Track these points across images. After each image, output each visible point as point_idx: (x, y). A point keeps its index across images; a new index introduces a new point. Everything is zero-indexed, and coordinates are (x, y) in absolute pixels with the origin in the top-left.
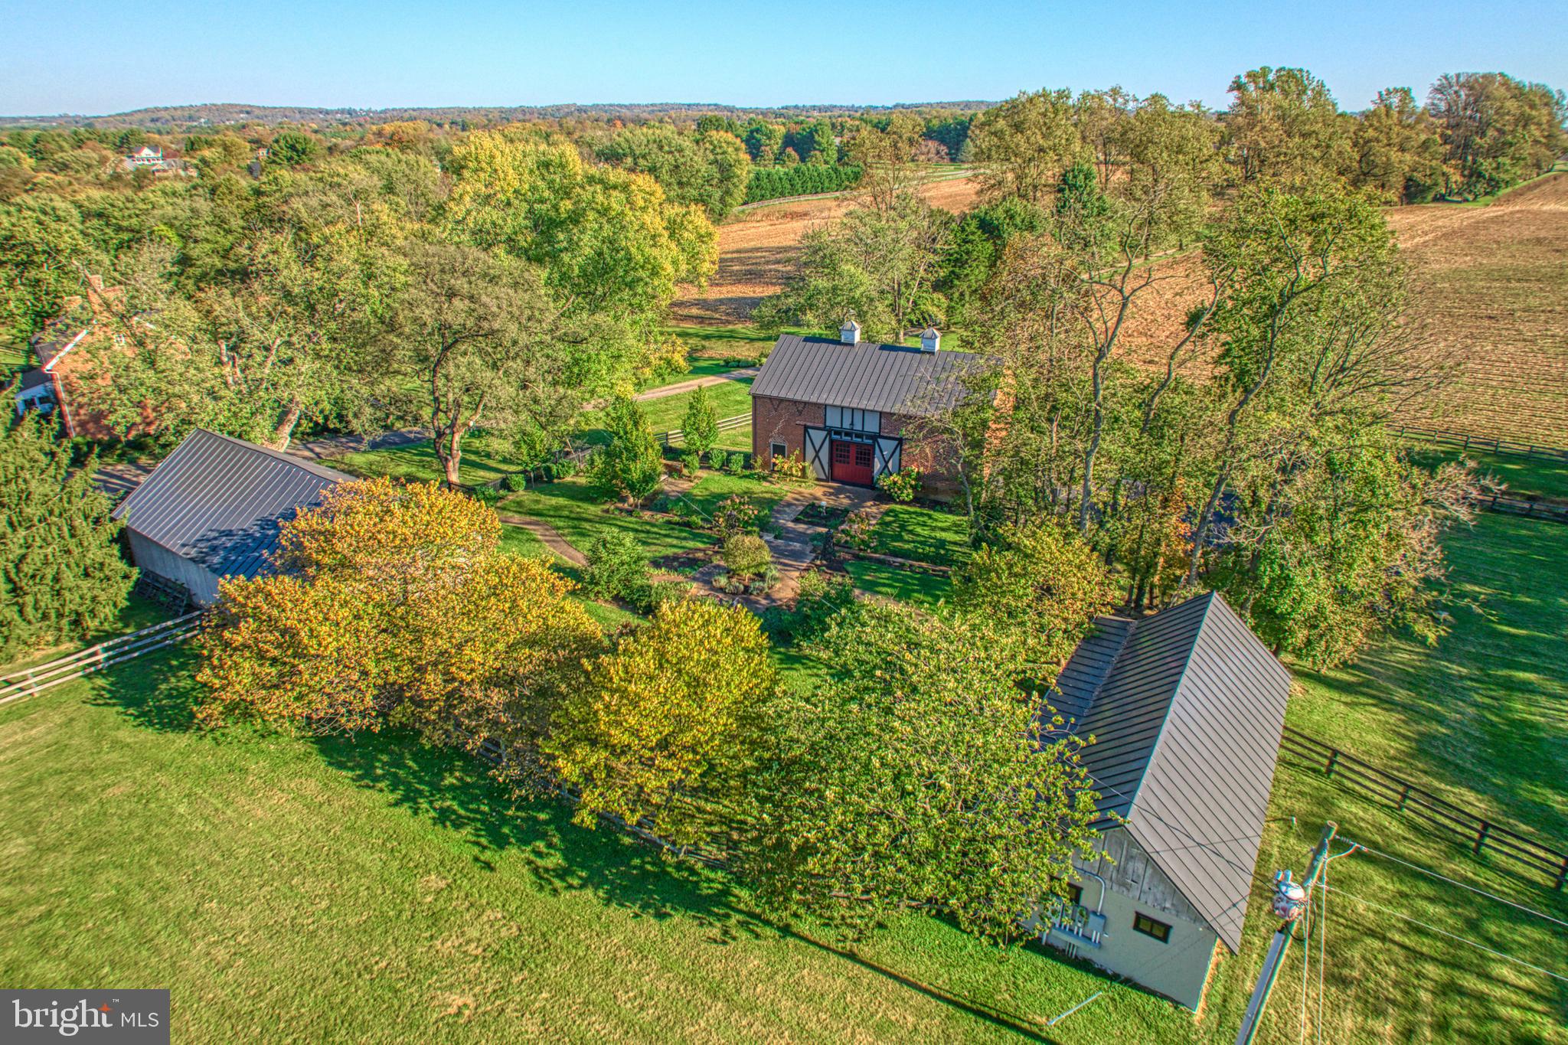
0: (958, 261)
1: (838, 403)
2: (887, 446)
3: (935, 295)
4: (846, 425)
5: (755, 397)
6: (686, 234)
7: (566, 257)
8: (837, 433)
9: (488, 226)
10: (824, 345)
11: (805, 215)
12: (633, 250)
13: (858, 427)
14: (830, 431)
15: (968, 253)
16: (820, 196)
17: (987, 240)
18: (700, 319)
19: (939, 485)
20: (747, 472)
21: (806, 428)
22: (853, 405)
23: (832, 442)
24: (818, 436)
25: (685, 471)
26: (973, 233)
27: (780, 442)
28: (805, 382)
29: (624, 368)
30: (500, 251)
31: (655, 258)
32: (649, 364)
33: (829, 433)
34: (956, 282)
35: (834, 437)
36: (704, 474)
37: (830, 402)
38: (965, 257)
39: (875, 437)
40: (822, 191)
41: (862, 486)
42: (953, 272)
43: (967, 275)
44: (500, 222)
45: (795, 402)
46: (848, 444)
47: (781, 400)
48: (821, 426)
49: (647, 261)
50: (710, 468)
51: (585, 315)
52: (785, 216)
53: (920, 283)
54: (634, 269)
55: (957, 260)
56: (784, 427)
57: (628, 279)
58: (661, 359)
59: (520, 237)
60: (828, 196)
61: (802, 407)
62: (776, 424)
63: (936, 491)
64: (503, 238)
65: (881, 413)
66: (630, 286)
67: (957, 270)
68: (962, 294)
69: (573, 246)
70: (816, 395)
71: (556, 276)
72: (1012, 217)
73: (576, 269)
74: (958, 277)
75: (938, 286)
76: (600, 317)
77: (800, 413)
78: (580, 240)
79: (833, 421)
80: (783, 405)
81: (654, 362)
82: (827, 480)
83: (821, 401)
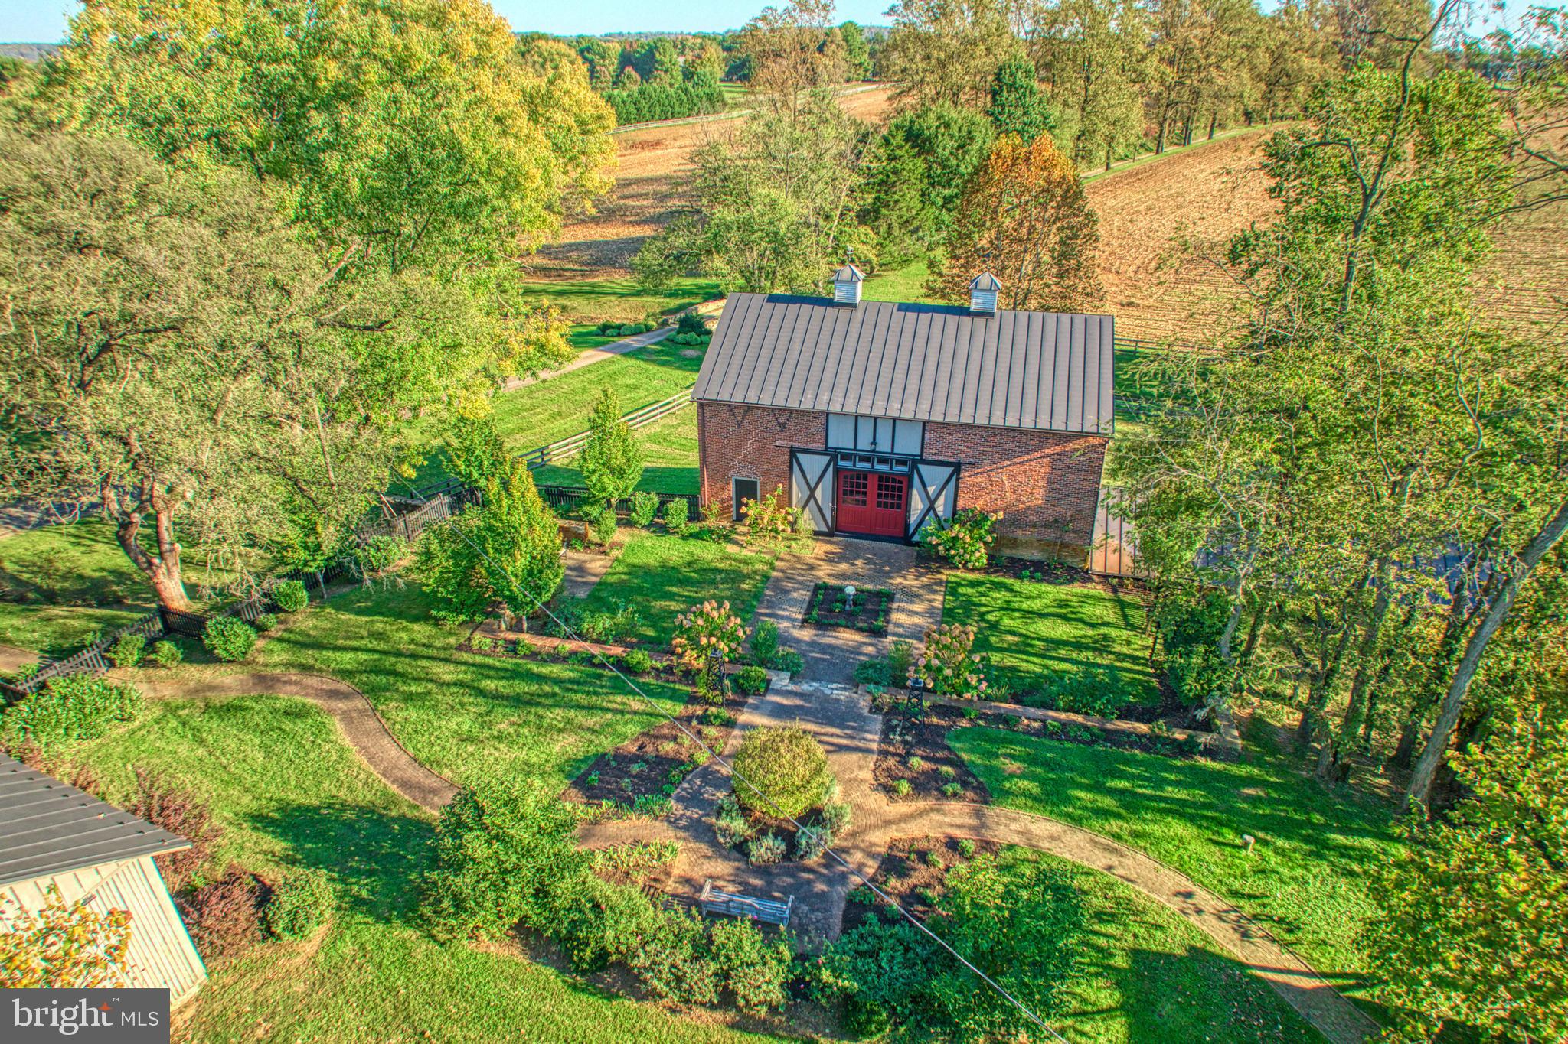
0: (884, 184)
1: (850, 409)
2: (934, 476)
3: (862, 229)
4: (864, 444)
5: (702, 405)
6: (559, 116)
7: (332, 162)
8: (845, 457)
9: (167, 106)
10: (806, 308)
11: (656, 144)
12: (466, 140)
13: (884, 446)
14: (835, 455)
15: (895, 172)
16: (670, 123)
17: (919, 154)
18: (545, 271)
19: (1019, 533)
20: (695, 527)
21: (793, 452)
22: (878, 411)
23: (838, 472)
24: (814, 464)
25: (593, 535)
26: (900, 147)
27: (747, 476)
28: (787, 376)
29: (468, 366)
30: (199, 155)
31: (510, 155)
32: (508, 353)
33: (834, 458)
34: (884, 211)
35: (842, 464)
36: (622, 535)
37: (836, 407)
38: (893, 178)
39: (914, 462)
40: (673, 116)
41: (891, 539)
42: (877, 198)
43: (896, 202)
44: (190, 96)
45: (773, 410)
46: (865, 475)
47: (748, 408)
48: (821, 447)
49: (494, 160)
50: (630, 524)
51: (384, 274)
52: (634, 146)
53: (842, 215)
54: (469, 180)
55: (882, 183)
56: (755, 451)
57: (462, 199)
58: (528, 343)
59: (237, 128)
60: (680, 122)
61: (783, 417)
62: (741, 447)
63: (1015, 543)
64: (202, 130)
65: (924, 423)
66: (463, 214)
67: (882, 195)
68: (890, 227)
69: (342, 140)
70: (810, 396)
71: (317, 199)
72: (947, 126)
73: (355, 185)
74: (887, 205)
75: (866, 216)
76: (412, 277)
77: (783, 427)
78: (356, 125)
79: (840, 437)
80: (751, 416)
81: (516, 347)
82: (830, 534)
83: (821, 407)
